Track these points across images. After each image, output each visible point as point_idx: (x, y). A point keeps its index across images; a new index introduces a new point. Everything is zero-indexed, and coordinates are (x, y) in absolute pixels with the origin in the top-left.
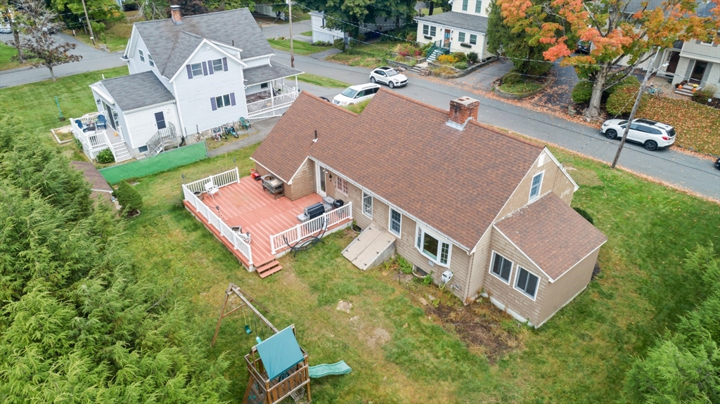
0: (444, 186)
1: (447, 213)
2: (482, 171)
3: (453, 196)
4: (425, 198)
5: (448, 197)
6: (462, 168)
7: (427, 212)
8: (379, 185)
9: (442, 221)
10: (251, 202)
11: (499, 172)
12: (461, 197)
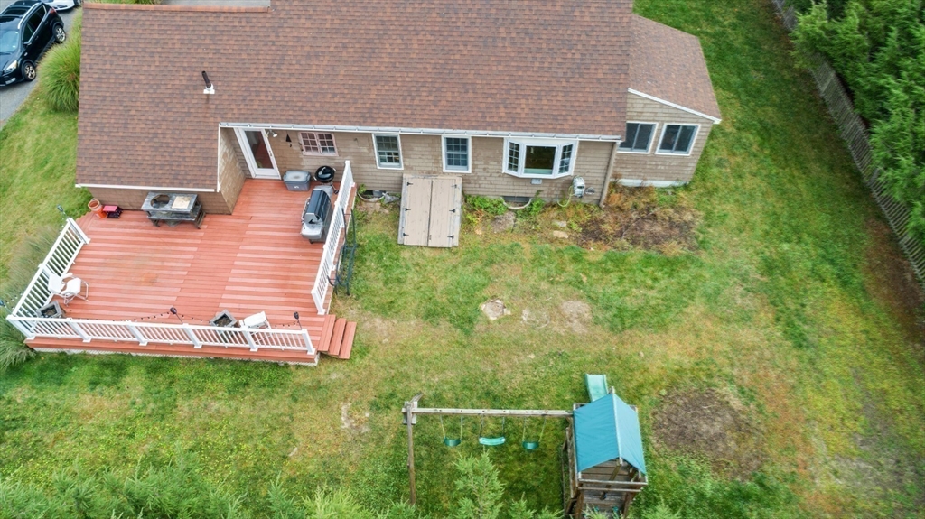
0: (522, 64)
1: (554, 103)
2: (566, 18)
3: (546, 74)
4: (505, 96)
5: (540, 79)
6: (531, 27)
7: (523, 116)
8: (409, 112)
9: (555, 118)
10: (163, 260)
11: (593, 10)
12: (559, 71)
